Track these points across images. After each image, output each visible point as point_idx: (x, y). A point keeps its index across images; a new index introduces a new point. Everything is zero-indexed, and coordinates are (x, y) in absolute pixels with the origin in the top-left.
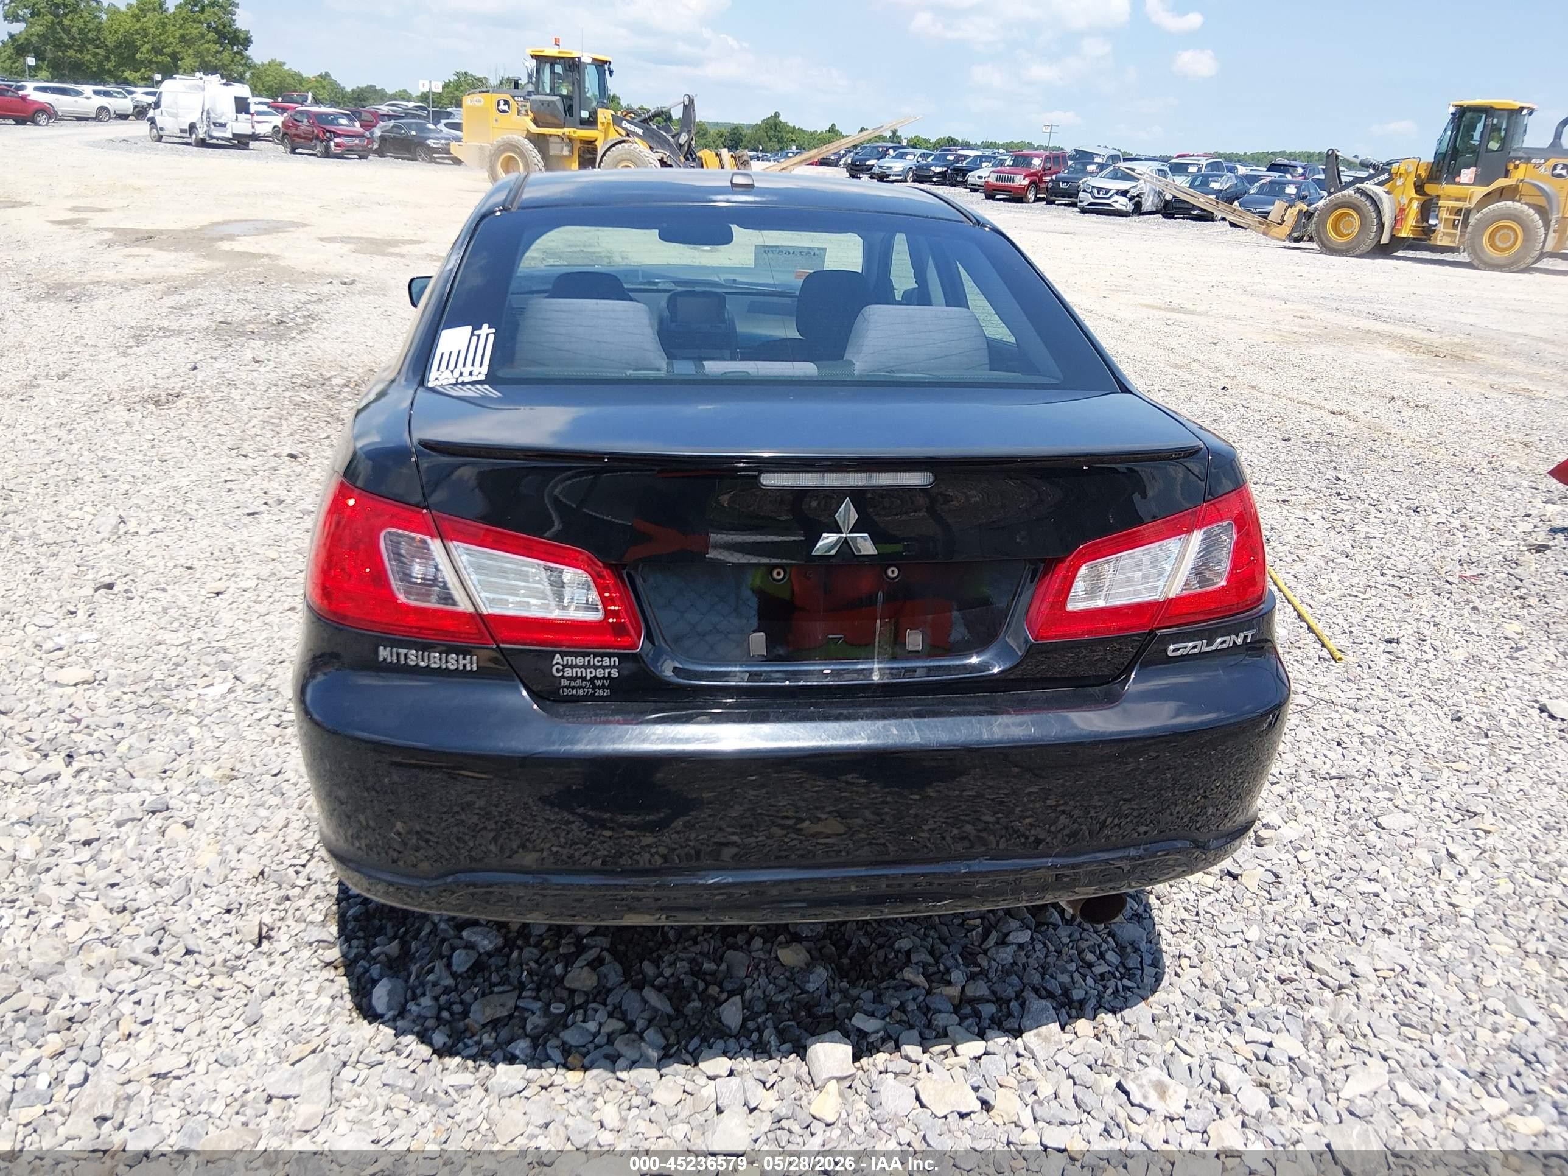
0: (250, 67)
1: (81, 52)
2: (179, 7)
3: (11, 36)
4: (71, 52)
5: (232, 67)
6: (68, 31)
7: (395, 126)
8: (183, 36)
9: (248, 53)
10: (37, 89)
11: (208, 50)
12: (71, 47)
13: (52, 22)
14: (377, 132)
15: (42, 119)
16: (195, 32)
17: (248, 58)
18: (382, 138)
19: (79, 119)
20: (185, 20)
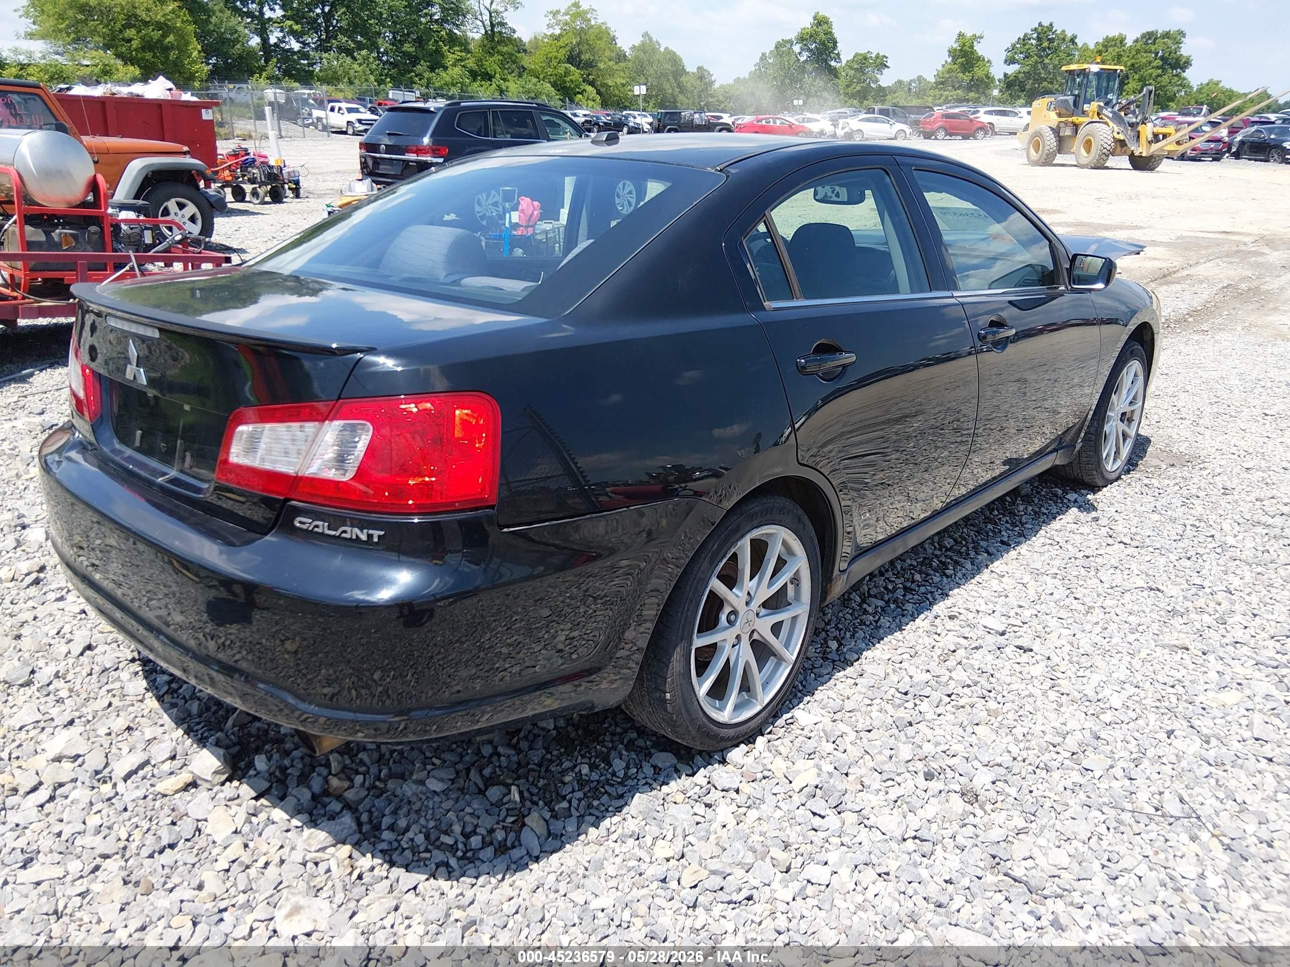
0: (1184, 87)
1: (1051, 83)
2: (1136, 41)
3: (1005, 75)
4: (1045, 84)
5: (1169, 87)
6: (1045, 67)
7: (1257, 131)
8: (1133, 65)
9: (1184, 75)
10: (986, 113)
11: (1151, 75)
12: (1045, 80)
13: (1036, 62)
14: (1239, 138)
15: (980, 134)
16: (1144, 60)
17: (1185, 79)
18: (1242, 143)
19: (1011, 134)
20: (1138, 52)
